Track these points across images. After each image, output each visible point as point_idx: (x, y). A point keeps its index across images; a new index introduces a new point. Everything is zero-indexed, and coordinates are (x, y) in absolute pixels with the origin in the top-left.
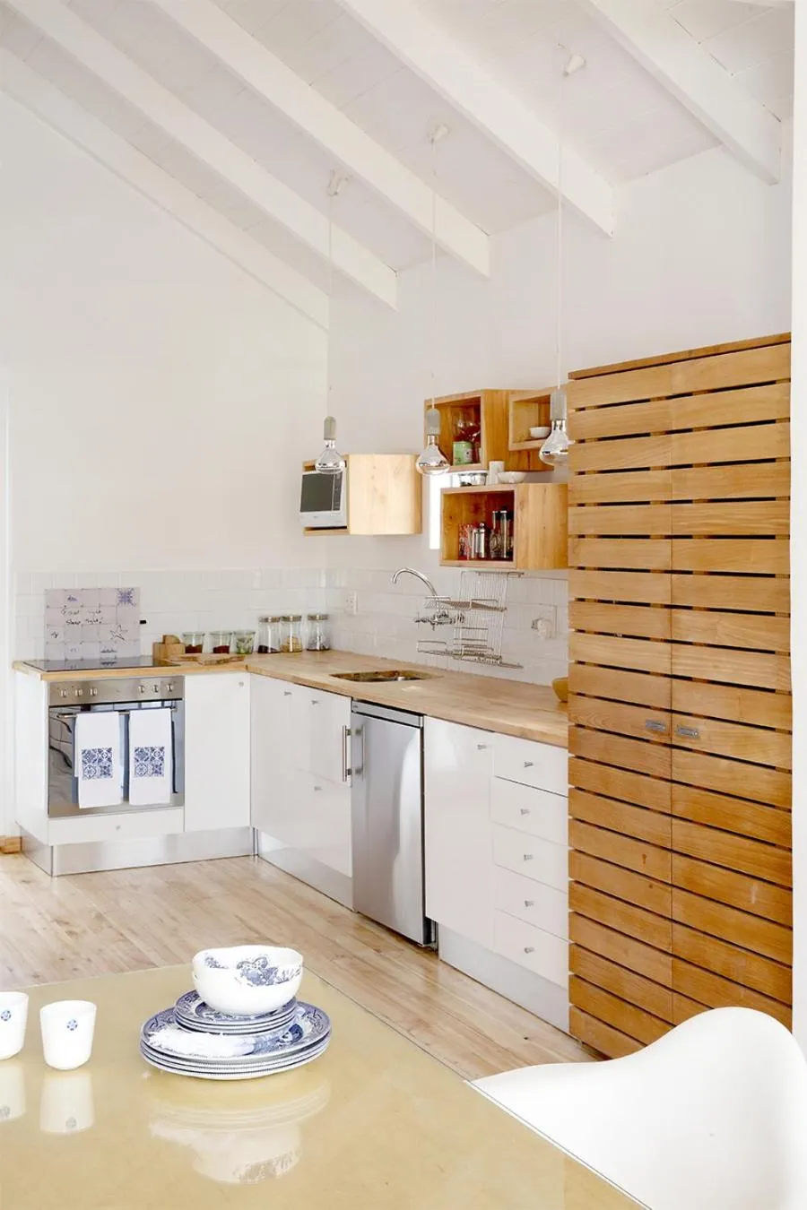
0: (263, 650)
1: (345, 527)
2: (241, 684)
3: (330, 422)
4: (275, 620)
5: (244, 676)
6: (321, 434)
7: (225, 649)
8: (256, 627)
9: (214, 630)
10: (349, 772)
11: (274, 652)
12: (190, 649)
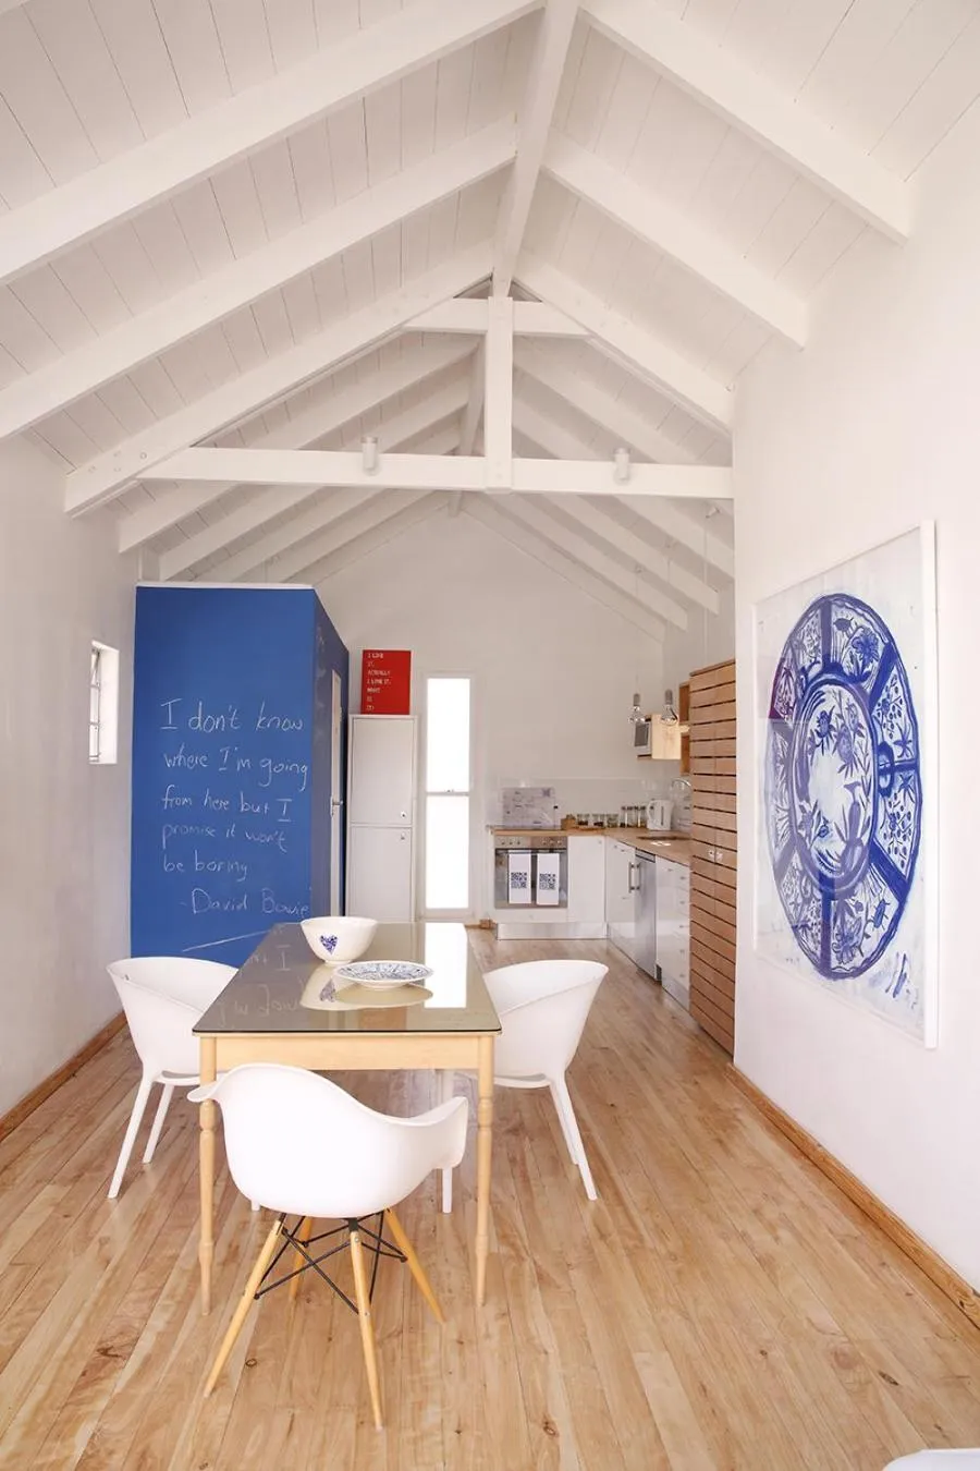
0: (623, 825)
1: (650, 755)
2: (600, 842)
3: (637, 697)
4: (630, 808)
5: (602, 838)
6: (632, 702)
7: (601, 824)
8: (620, 813)
9: (595, 812)
10: (633, 888)
11: (628, 826)
12: (581, 823)
